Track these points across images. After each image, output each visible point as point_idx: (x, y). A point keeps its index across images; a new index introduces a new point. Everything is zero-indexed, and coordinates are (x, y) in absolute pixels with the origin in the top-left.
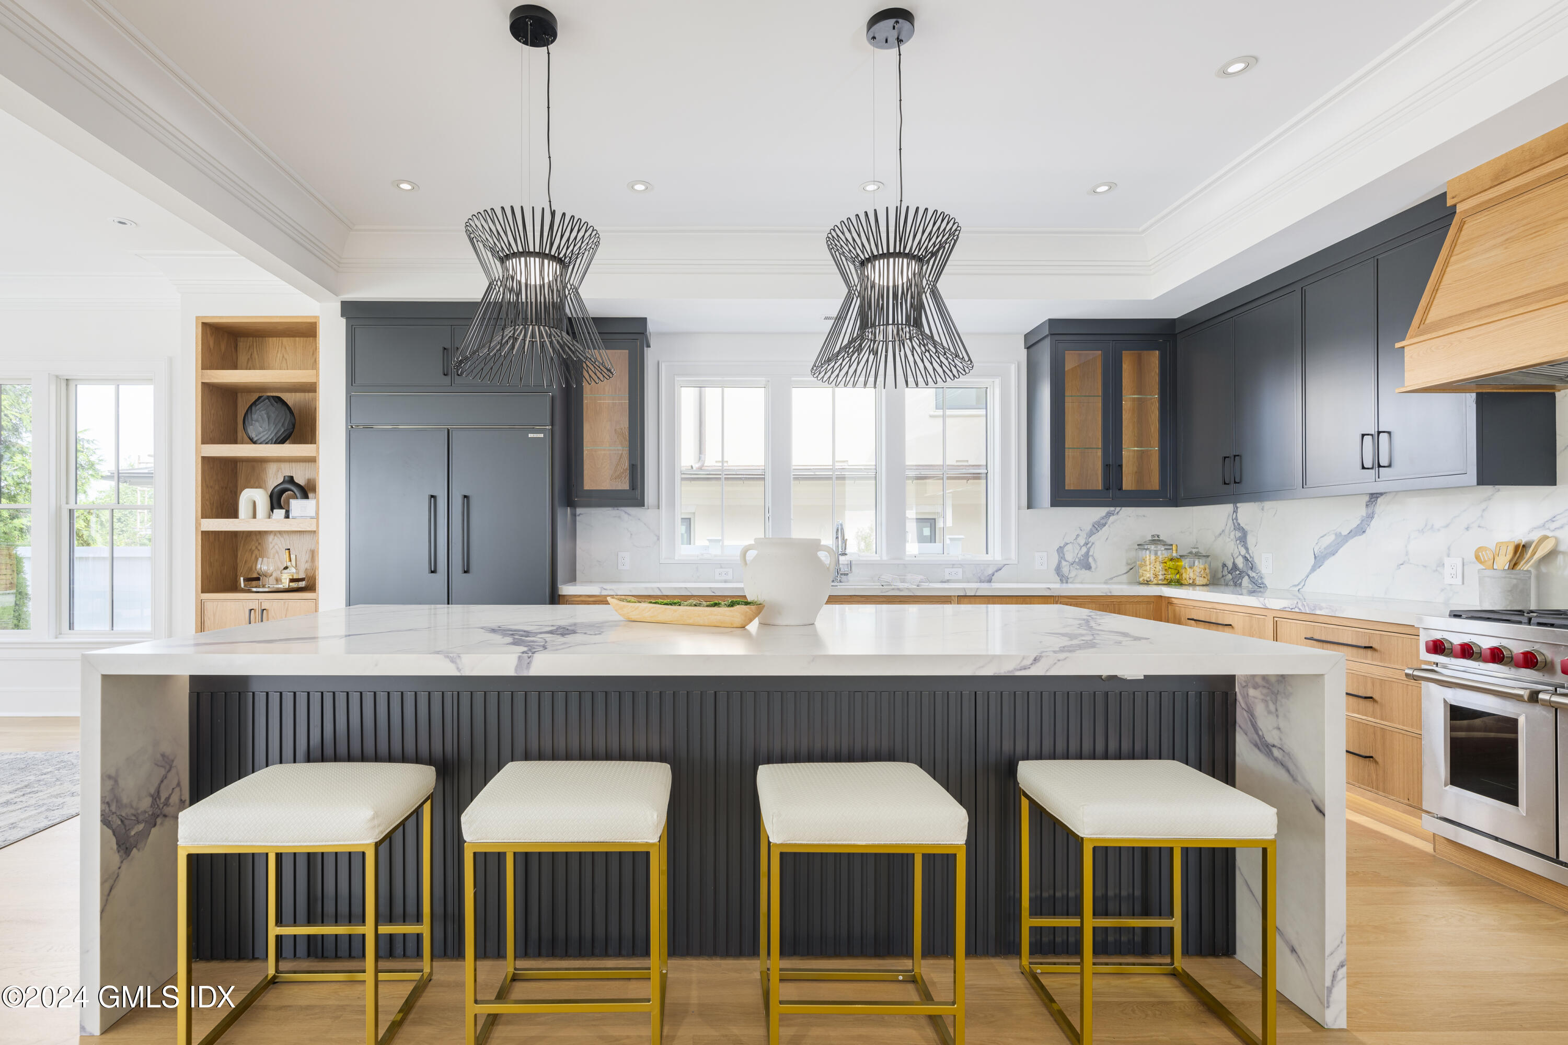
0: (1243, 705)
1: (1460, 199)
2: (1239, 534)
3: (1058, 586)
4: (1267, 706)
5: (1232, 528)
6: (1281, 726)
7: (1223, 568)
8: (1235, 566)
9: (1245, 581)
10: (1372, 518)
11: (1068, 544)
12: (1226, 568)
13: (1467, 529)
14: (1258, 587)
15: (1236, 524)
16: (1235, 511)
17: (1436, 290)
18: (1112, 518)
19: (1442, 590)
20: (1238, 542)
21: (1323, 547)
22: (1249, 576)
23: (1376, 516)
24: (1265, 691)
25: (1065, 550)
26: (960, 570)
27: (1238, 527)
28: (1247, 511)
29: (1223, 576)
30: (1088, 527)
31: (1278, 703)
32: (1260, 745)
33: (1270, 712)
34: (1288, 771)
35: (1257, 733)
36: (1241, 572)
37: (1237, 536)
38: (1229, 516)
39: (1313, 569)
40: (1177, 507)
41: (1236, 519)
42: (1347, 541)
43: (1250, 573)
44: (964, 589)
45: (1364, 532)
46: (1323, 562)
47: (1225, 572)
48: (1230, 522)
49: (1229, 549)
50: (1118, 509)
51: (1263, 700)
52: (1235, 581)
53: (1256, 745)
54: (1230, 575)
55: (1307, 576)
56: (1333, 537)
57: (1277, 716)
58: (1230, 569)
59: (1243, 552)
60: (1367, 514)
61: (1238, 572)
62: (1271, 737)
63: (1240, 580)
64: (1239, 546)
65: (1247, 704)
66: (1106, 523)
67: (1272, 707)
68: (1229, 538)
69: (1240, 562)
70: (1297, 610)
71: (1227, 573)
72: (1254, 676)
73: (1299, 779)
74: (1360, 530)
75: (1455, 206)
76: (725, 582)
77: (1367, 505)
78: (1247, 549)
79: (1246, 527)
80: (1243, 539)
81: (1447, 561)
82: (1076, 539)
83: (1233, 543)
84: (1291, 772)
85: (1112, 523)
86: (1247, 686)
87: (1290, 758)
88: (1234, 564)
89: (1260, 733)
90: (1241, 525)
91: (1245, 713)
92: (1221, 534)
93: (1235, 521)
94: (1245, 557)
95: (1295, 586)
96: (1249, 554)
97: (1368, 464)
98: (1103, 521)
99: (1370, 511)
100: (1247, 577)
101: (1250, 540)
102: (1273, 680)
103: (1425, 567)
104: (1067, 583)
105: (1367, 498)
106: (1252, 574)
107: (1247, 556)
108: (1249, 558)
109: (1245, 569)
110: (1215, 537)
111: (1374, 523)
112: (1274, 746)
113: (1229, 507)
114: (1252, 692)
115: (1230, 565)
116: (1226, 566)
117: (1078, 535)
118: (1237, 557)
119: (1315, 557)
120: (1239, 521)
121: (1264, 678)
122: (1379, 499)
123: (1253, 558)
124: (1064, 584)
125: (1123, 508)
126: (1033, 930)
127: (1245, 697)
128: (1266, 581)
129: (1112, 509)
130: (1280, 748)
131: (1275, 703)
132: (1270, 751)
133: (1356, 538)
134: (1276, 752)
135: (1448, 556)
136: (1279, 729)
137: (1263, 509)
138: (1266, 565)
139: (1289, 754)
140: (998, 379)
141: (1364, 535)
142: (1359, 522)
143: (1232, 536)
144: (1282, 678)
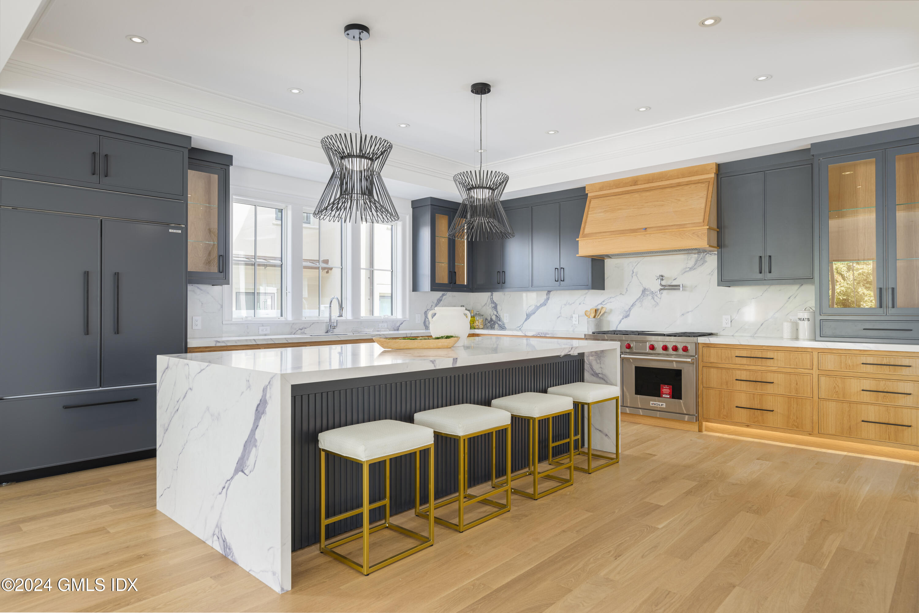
0: (587, 363)
1: (590, 192)
2: (493, 305)
3: (424, 331)
4: (597, 362)
5: (490, 303)
6: (602, 367)
7: (486, 320)
8: (491, 320)
9: (496, 325)
10: (549, 299)
11: (428, 310)
12: (487, 321)
13: (580, 304)
14: (503, 328)
15: (492, 301)
16: (492, 295)
17: (586, 222)
18: (444, 297)
19: (572, 326)
20: (493, 309)
21: (530, 311)
22: (498, 323)
23: (550, 299)
24: (596, 357)
25: (427, 313)
26: (386, 324)
27: (493, 302)
28: (497, 296)
29: (486, 324)
30: (435, 302)
31: (601, 360)
32: (594, 374)
33: (598, 363)
34: (605, 380)
35: (593, 371)
36: (494, 322)
37: (492, 306)
38: (489, 297)
39: (526, 320)
40: (473, 292)
41: (492, 298)
42: (539, 308)
43: (499, 322)
44: (406, 333)
45: (546, 305)
46: (530, 317)
47: (487, 322)
48: (489, 300)
49: (489, 312)
50: (446, 292)
51: (595, 360)
52: (492, 326)
53: (593, 375)
54: (489, 323)
55: (524, 323)
56: (534, 307)
57: (600, 364)
58: (489, 321)
59: (495, 313)
60: (546, 298)
61: (493, 322)
62: (598, 371)
63: (494, 326)
64: (494, 311)
65: (589, 362)
66: (442, 299)
67: (599, 361)
68: (489, 307)
69: (494, 318)
70: (539, 336)
71: (488, 323)
72: (592, 352)
73: (609, 382)
74: (544, 304)
75: (588, 193)
76: (265, 335)
77: (547, 295)
78: (497, 312)
79: (497, 302)
80: (495, 308)
81: (574, 316)
82: (431, 307)
83: (490, 309)
84: (606, 380)
85: (444, 299)
86: (589, 356)
87: (605, 376)
88: (491, 319)
89: (594, 370)
90: (495, 301)
91: (588, 365)
92: (485, 305)
93: (491, 299)
94: (496, 315)
95: (518, 327)
96: (498, 314)
97: (557, 280)
98: (441, 299)
99: (548, 297)
100: (497, 324)
101: (499, 308)
102: (599, 352)
103: (567, 318)
104: (428, 329)
105: (547, 292)
106: (499, 323)
107: (497, 315)
108: (498, 316)
109: (496, 321)
110: (482, 306)
111: (549, 301)
112: (599, 374)
113: (489, 294)
114: (591, 358)
115: (489, 319)
116: (487, 320)
117: (432, 305)
118: (492, 316)
119: (527, 315)
120: (494, 299)
121: (596, 352)
122: (551, 292)
123: (500, 316)
124: (427, 330)
125: (448, 292)
126: (553, 447)
127: (588, 360)
128: (506, 326)
129: (444, 292)
130: (602, 374)
131: (600, 360)
132: (598, 375)
133: (543, 307)
134: (600, 375)
135: (574, 314)
136: (601, 368)
137: (504, 295)
138: (505, 318)
139: (605, 375)
140: (401, 222)
141: (546, 306)
142: (543, 301)
143: (490, 306)
144: (602, 351)
